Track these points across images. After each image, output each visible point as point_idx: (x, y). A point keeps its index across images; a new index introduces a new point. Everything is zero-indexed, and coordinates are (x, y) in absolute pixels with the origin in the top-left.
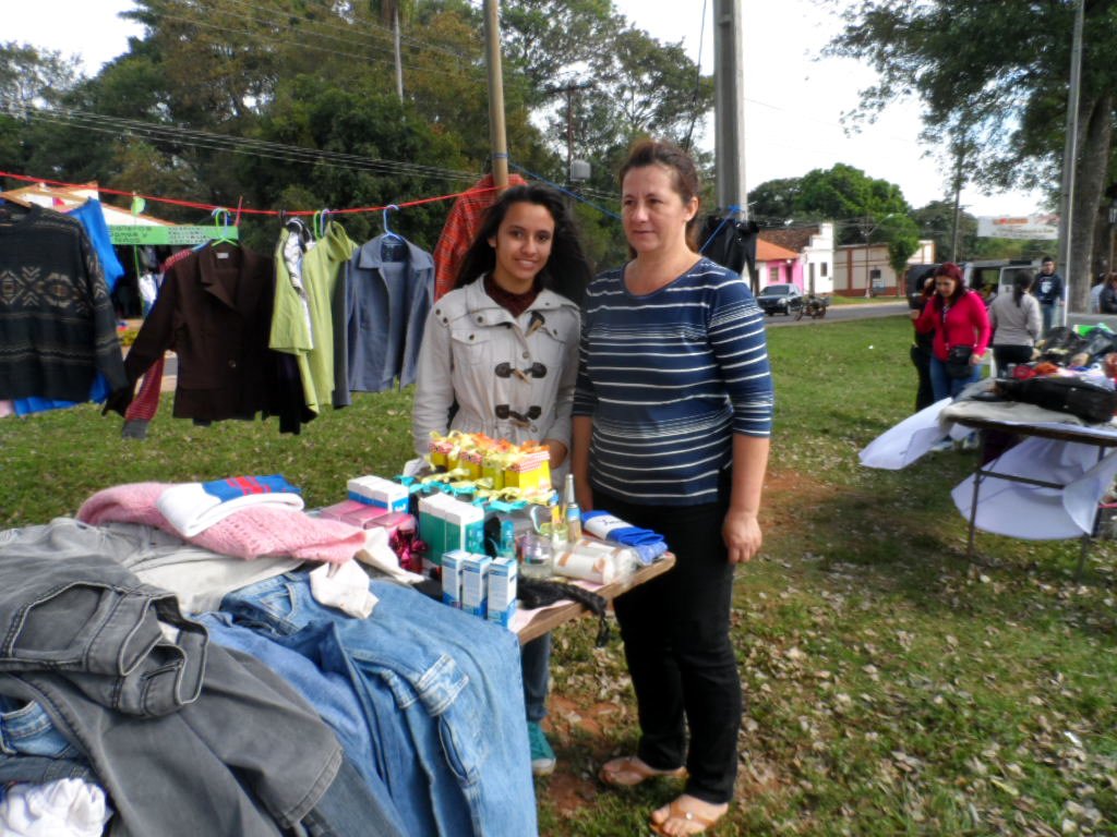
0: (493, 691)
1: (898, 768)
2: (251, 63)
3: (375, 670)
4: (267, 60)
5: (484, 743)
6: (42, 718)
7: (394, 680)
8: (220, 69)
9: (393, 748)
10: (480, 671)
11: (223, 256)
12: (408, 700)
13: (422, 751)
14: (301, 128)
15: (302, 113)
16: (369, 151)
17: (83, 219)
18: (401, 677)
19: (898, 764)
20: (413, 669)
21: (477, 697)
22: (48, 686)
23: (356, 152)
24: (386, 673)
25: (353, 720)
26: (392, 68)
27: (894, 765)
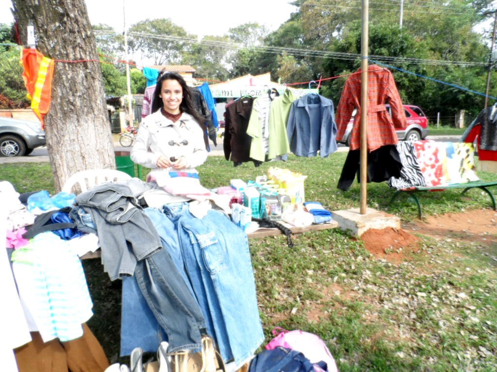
0: (229, 248)
1: (479, 354)
2: (336, 18)
3: (188, 231)
4: (343, 16)
5: (224, 264)
6: (90, 218)
7: (191, 235)
8: (322, 21)
9: (188, 255)
10: (225, 241)
11: (246, 102)
12: (194, 241)
13: (198, 259)
14: (351, 44)
15: (353, 38)
16: (383, 52)
17: (202, 90)
18: (194, 235)
19: (479, 352)
20: (198, 233)
21: (222, 248)
22: (94, 211)
23: (377, 54)
24: (189, 232)
25: (176, 243)
26: (399, 12)
27: (477, 352)
